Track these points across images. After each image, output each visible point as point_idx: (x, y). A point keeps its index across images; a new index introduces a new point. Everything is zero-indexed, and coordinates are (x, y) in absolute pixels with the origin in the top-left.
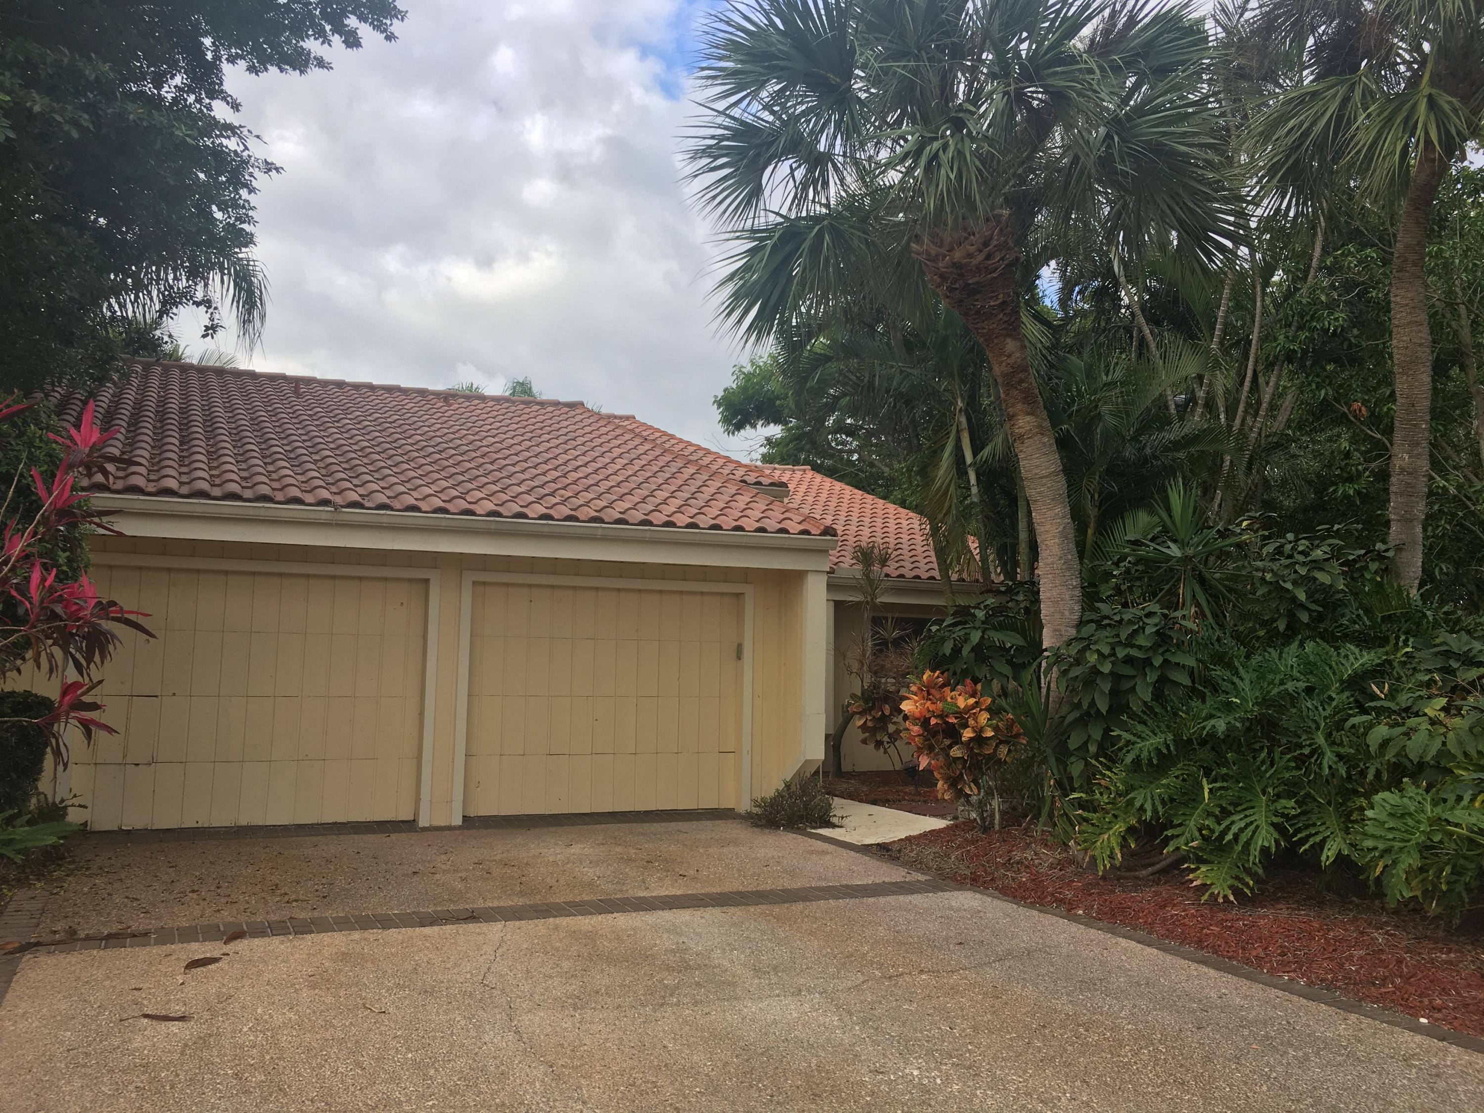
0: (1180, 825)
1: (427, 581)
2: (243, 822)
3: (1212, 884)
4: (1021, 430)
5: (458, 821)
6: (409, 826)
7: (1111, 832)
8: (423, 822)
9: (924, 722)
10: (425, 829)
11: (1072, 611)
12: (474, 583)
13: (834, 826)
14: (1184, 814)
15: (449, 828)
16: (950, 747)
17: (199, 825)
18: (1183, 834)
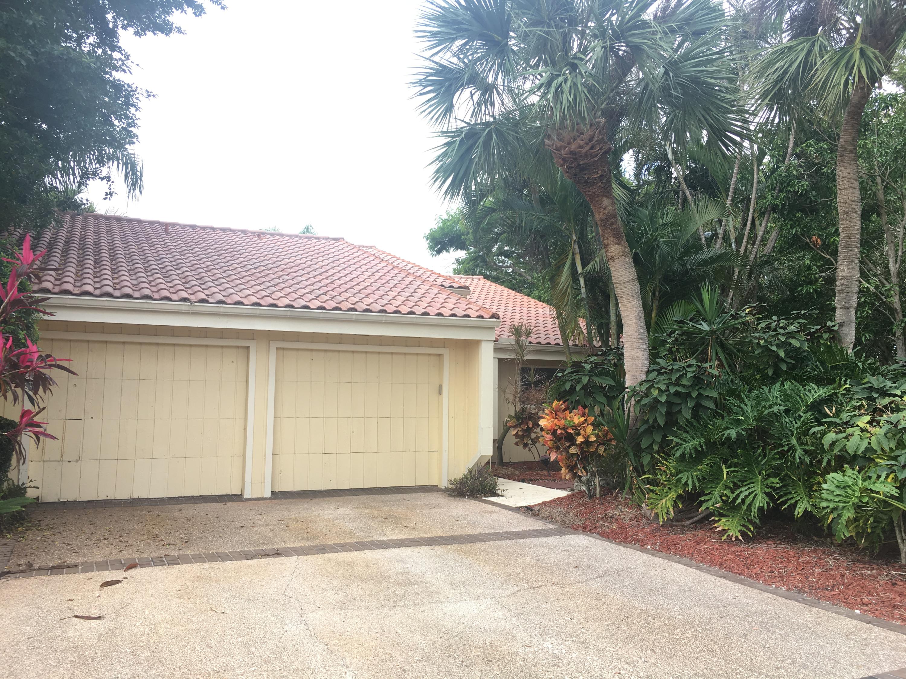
0: (709, 494)
1: (248, 348)
2: (135, 496)
3: (729, 529)
4: (612, 254)
5: (268, 495)
6: (238, 498)
7: (667, 498)
8: (247, 496)
9: (554, 433)
10: (248, 500)
11: (643, 364)
12: (277, 349)
13: (499, 496)
14: (711, 487)
15: (263, 499)
16: (569, 447)
17: (108, 498)
18: (711, 499)
